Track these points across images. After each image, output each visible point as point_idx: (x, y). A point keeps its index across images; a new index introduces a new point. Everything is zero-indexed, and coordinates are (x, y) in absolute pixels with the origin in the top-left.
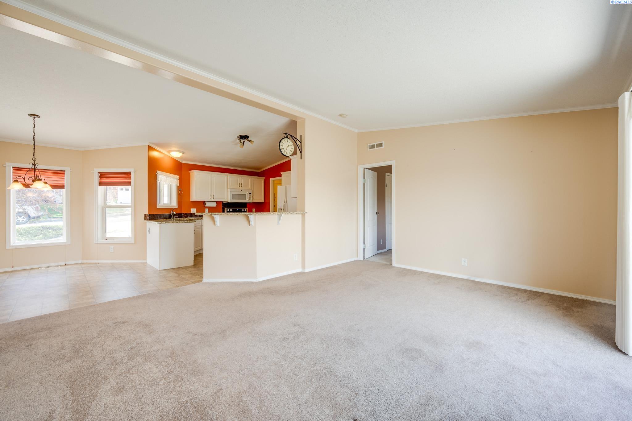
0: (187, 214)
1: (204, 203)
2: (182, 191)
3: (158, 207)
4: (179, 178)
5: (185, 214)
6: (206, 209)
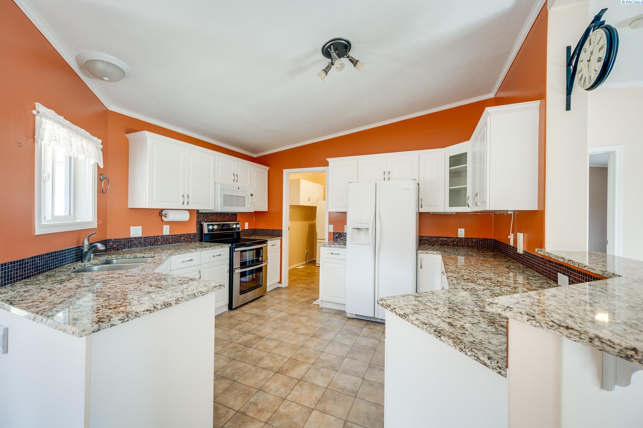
0: (119, 241)
1: (160, 212)
3: (38, 232)
4: (102, 146)
5: (113, 242)
6: (165, 227)
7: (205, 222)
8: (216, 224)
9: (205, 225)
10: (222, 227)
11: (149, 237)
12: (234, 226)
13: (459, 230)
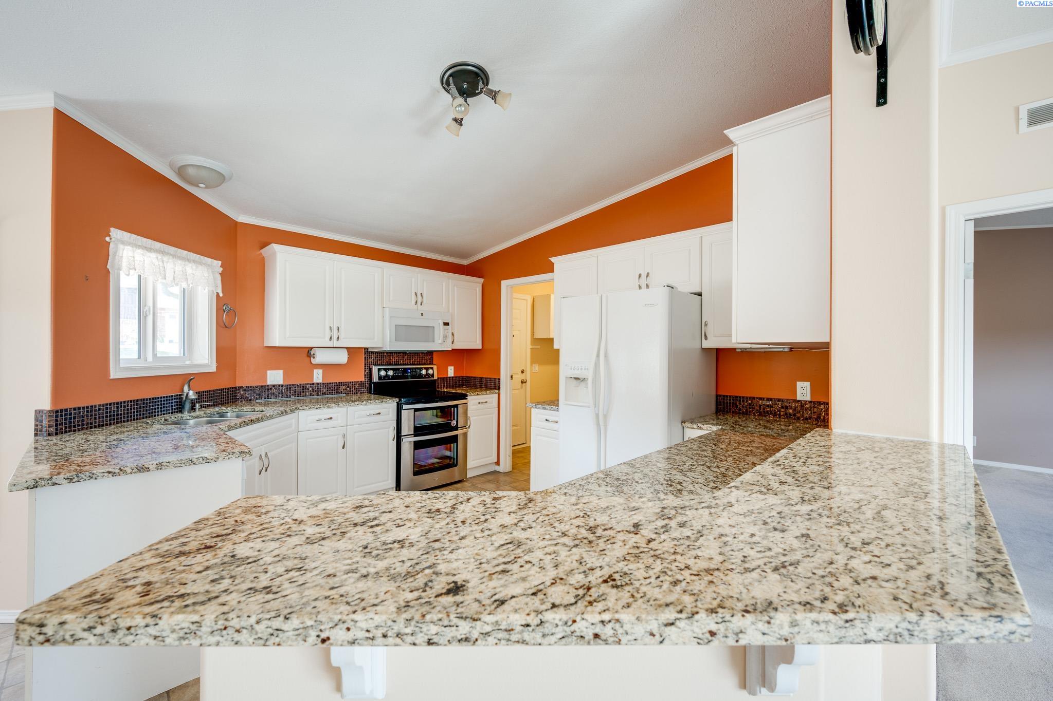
0: (252, 389)
1: (308, 352)
2: (232, 312)
3: (114, 375)
4: (222, 269)
5: (245, 390)
6: (315, 371)
7: (375, 365)
8: (392, 369)
9: (375, 369)
10: (403, 373)
11: (293, 385)
12: (424, 372)
13: (800, 384)
